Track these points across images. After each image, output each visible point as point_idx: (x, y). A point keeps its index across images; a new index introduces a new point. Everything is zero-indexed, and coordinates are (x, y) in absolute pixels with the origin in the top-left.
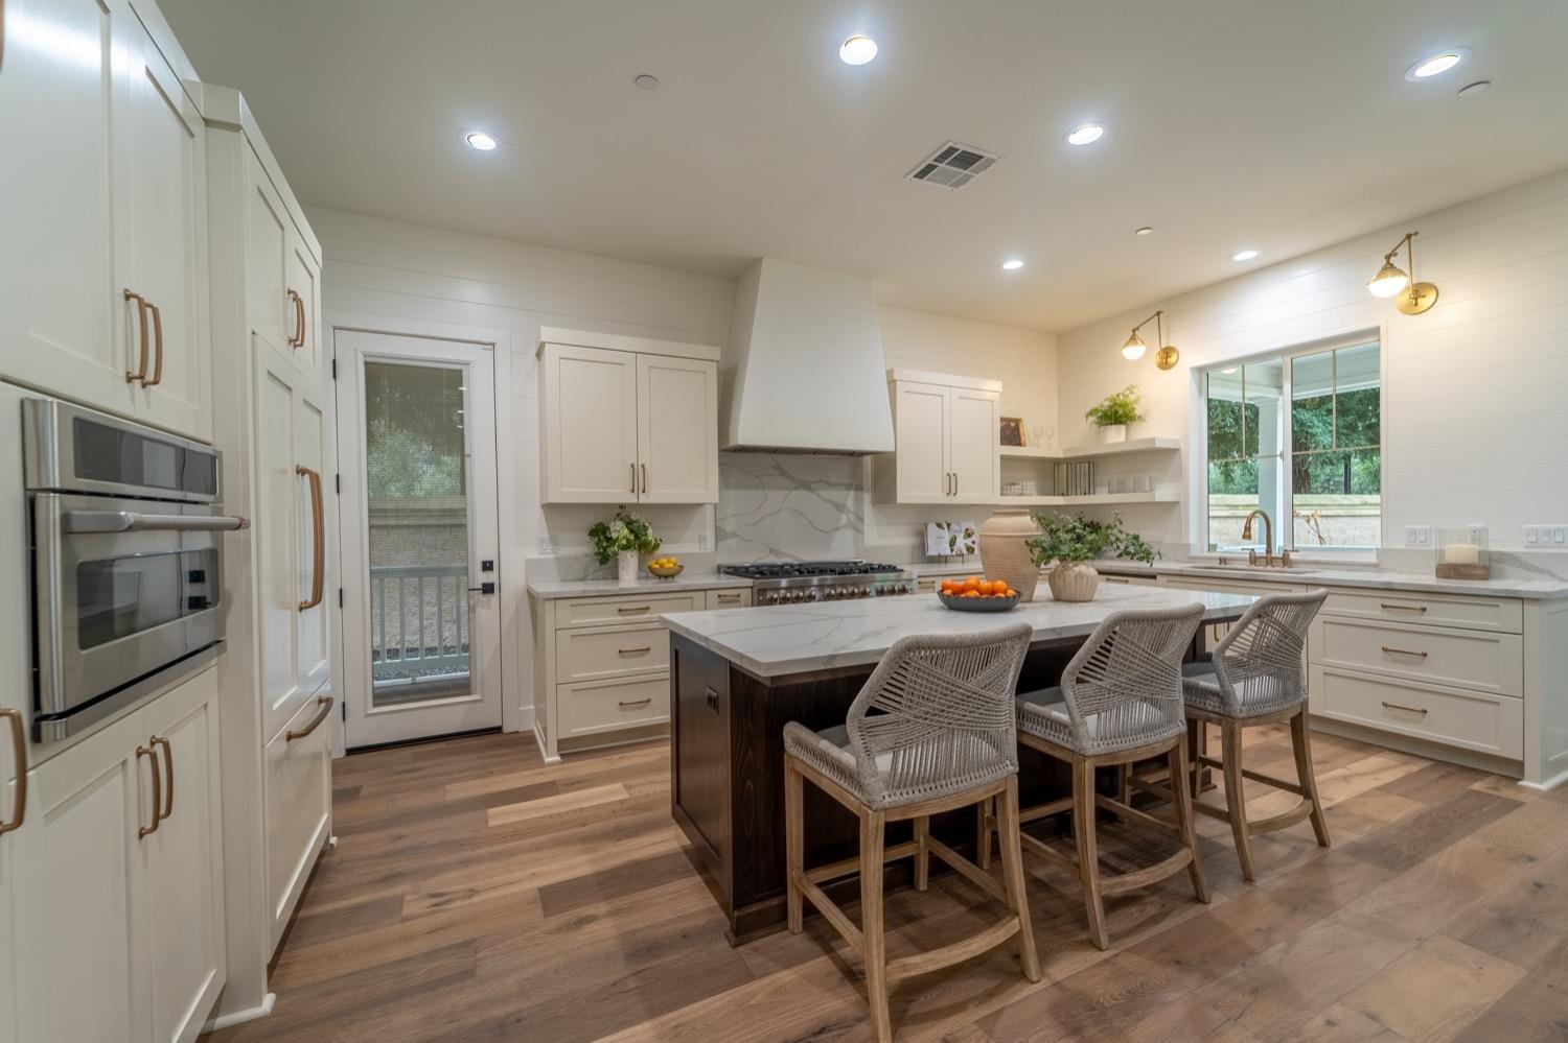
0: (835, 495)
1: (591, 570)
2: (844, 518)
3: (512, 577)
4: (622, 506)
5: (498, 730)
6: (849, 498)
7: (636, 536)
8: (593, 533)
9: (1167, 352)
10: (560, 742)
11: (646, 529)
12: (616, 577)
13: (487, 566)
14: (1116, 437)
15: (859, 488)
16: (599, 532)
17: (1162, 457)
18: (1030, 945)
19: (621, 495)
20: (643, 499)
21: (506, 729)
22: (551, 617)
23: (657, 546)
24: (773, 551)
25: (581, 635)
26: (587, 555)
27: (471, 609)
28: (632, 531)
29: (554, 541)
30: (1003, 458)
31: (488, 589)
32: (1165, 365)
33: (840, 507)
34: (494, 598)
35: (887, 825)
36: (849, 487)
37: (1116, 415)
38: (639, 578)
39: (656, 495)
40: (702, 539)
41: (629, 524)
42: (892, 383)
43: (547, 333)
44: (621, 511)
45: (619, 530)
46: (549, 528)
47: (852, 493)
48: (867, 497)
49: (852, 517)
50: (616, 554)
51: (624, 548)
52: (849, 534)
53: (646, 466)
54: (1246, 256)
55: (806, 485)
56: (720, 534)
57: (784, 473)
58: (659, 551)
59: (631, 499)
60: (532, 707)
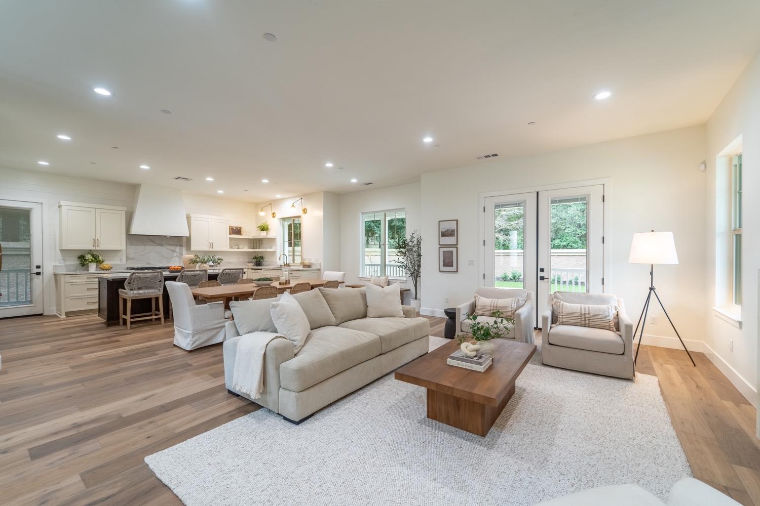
0: (172, 248)
1: (78, 268)
2: (175, 254)
3: (48, 270)
4: (90, 250)
5: (42, 314)
6: (178, 249)
7: (95, 259)
8: (79, 258)
9: (274, 213)
10: (66, 312)
11: (99, 256)
12: (88, 270)
13: (38, 267)
14: (263, 234)
15: (181, 246)
16: (82, 258)
17: (273, 240)
18: (163, 320)
19: (90, 247)
20: (98, 248)
21: (45, 314)
22: (63, 280)
23: (103, 262)
24: (148, 264)
25: (73, 284)
26: (76, 264)
27: (31, 279)
28: (94, 257)
29: (64, 260)
30: (230, 238)
31: (38, 274)
32: (274, 217)
33: (173, 251)
34: (41, 277)
35: (132, 300)
36: (177, 245)
37: (264, 229)
38: (96, 270)
39: (102, 247)
40: (121, 260)
41: (93, 256)
42: (188, 218)
43: (62, 203)
44: (90, 252)
45: (89, 257)
46: (62, 257)
47: (178, 247)
48: (184, 249)
49: (178, 254)
50: (88, 264)
51: (90, 262)
52: (177, 259)
53: (99, 240)
54: (278, 196)
55: (161, 245)
56: (128, 258)
57: (152, 241)
58: (104, 263)
59: (93, 248)
60: (55, 308)
